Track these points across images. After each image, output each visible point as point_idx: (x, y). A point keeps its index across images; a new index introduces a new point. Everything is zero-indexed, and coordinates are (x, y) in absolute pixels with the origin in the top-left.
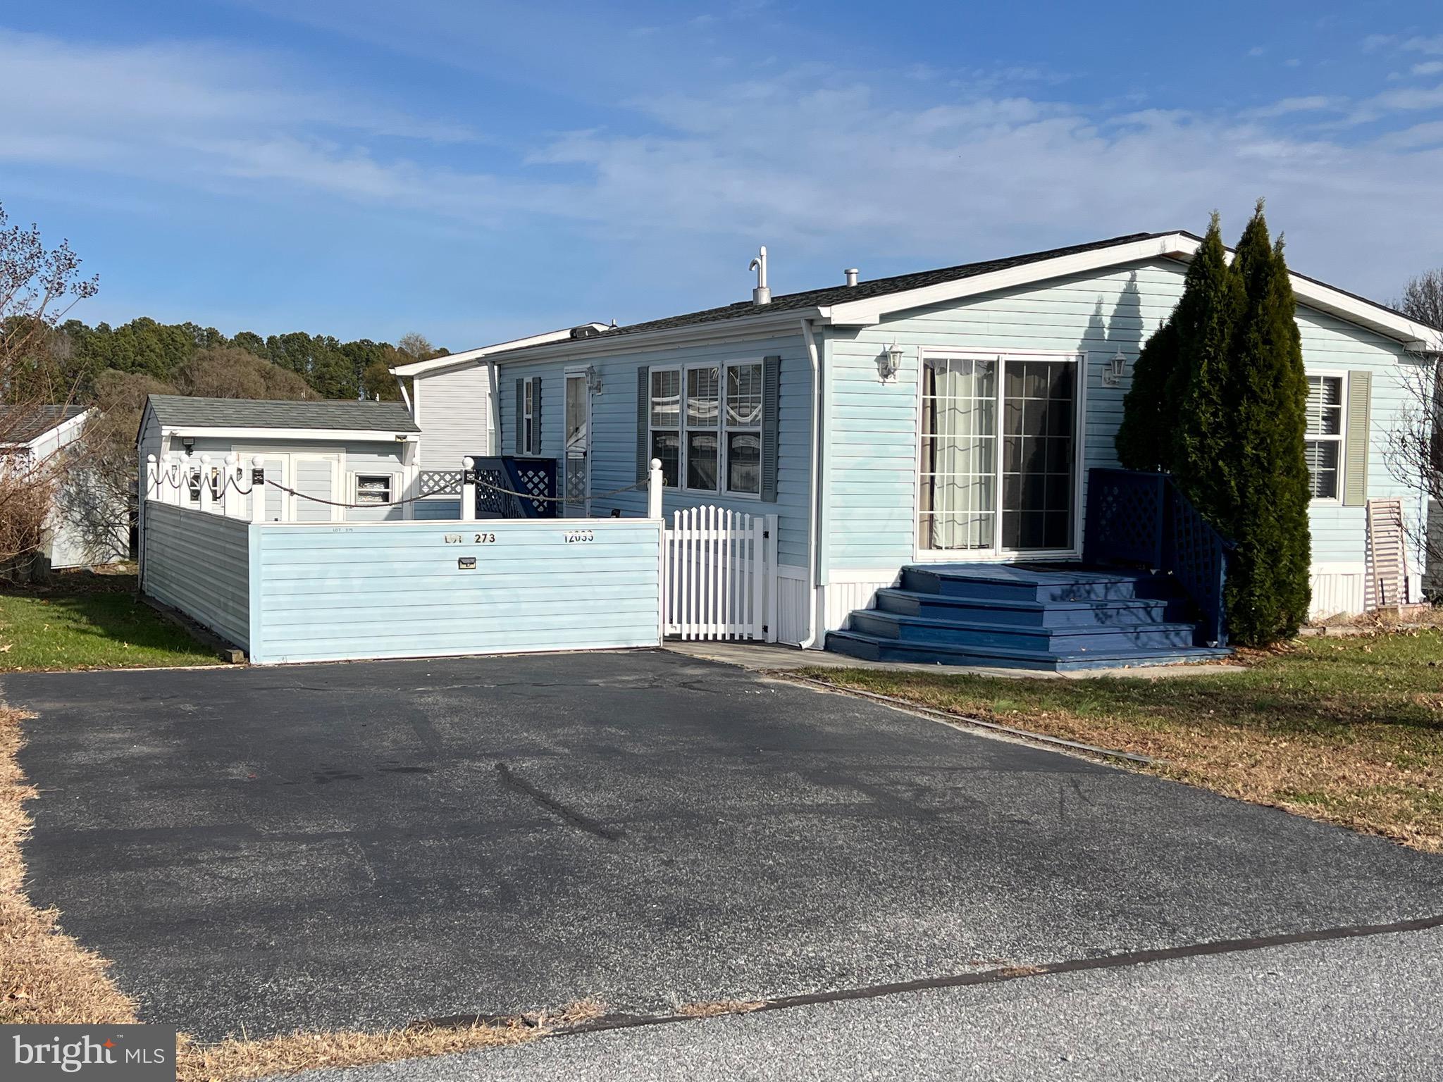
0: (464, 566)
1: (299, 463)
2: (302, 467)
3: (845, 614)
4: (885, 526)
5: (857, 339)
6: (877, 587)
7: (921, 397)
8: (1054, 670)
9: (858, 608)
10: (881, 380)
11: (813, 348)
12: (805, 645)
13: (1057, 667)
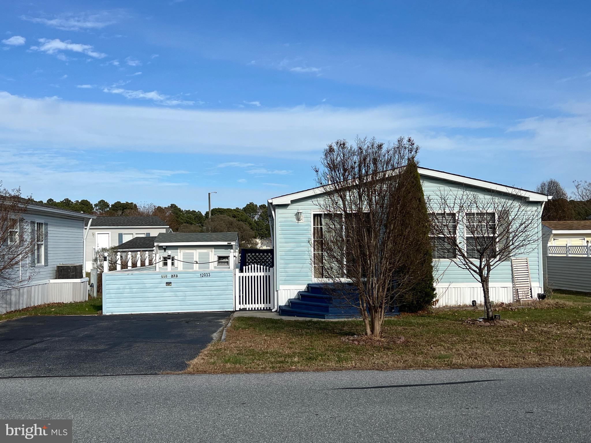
0: (167, 285)
1: (199, 253)
2: (200, 254)
3: (287, 300)
4: (301, 270)
5: (287, 209)
6: (298, 291)
7: (312, 226)
8: (325, 319)
9: (292, 298)
10: (297, 222)
11: (273, 212)
12: (273, 311)
13: (326, 318)
